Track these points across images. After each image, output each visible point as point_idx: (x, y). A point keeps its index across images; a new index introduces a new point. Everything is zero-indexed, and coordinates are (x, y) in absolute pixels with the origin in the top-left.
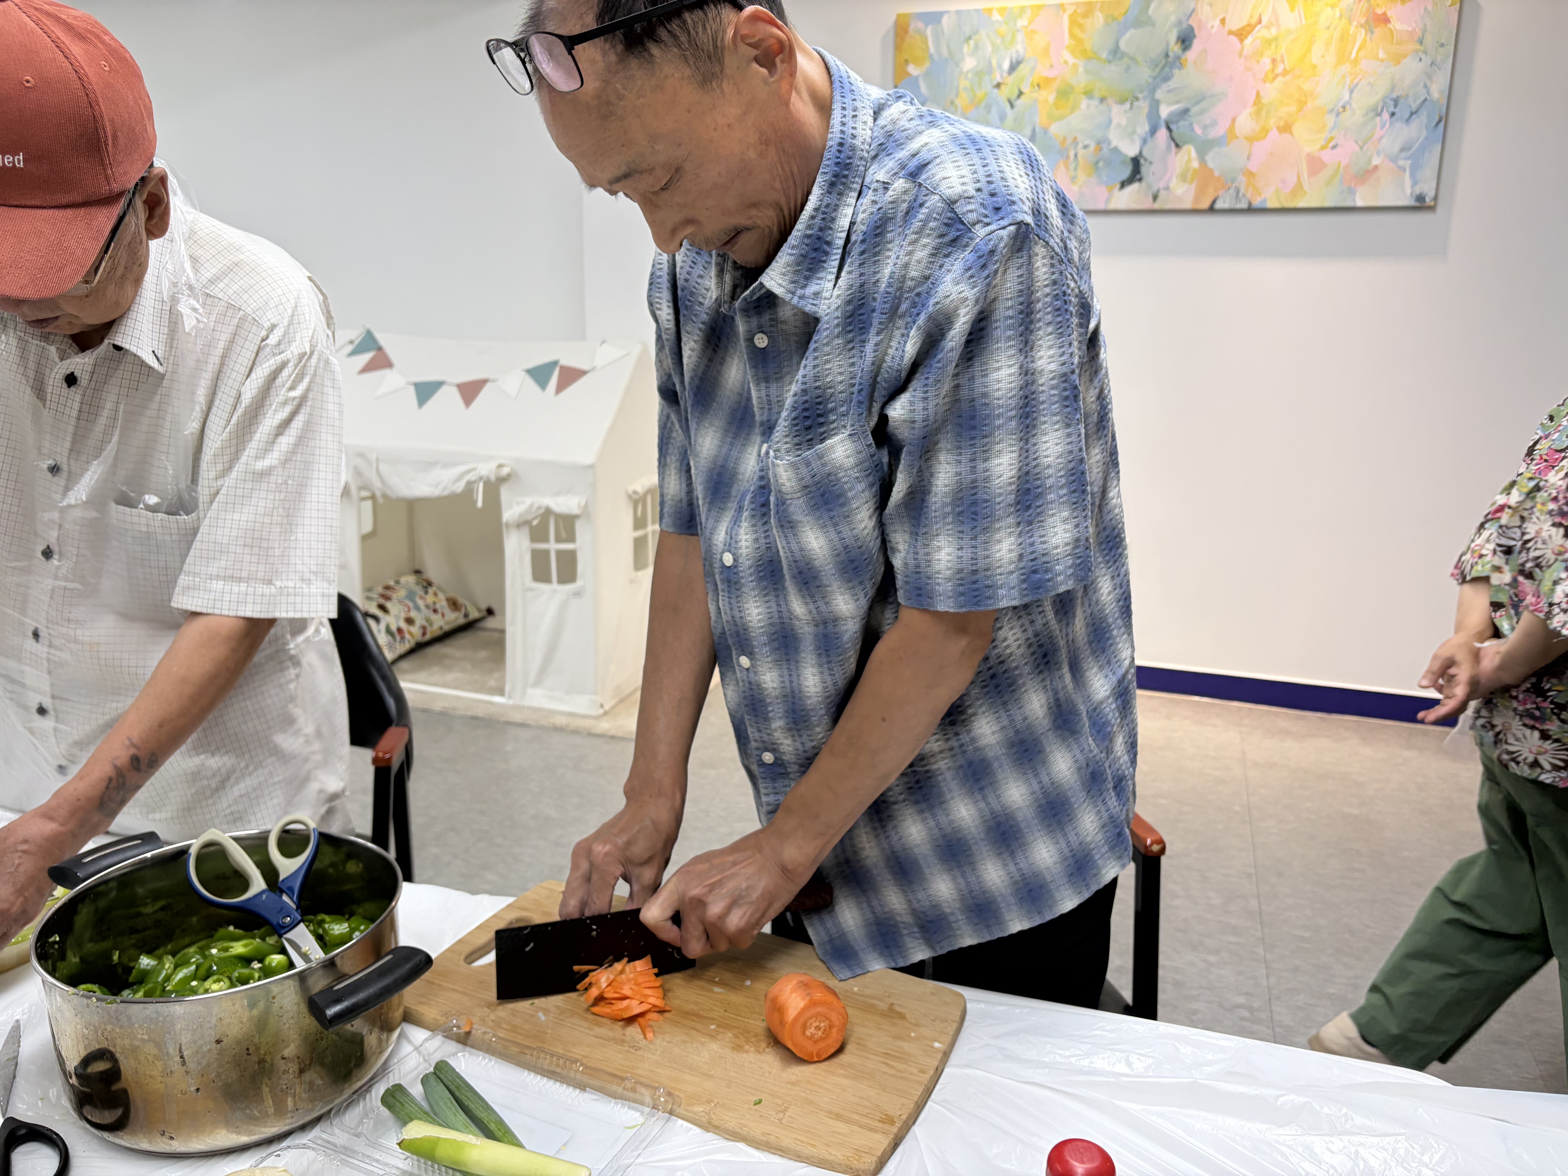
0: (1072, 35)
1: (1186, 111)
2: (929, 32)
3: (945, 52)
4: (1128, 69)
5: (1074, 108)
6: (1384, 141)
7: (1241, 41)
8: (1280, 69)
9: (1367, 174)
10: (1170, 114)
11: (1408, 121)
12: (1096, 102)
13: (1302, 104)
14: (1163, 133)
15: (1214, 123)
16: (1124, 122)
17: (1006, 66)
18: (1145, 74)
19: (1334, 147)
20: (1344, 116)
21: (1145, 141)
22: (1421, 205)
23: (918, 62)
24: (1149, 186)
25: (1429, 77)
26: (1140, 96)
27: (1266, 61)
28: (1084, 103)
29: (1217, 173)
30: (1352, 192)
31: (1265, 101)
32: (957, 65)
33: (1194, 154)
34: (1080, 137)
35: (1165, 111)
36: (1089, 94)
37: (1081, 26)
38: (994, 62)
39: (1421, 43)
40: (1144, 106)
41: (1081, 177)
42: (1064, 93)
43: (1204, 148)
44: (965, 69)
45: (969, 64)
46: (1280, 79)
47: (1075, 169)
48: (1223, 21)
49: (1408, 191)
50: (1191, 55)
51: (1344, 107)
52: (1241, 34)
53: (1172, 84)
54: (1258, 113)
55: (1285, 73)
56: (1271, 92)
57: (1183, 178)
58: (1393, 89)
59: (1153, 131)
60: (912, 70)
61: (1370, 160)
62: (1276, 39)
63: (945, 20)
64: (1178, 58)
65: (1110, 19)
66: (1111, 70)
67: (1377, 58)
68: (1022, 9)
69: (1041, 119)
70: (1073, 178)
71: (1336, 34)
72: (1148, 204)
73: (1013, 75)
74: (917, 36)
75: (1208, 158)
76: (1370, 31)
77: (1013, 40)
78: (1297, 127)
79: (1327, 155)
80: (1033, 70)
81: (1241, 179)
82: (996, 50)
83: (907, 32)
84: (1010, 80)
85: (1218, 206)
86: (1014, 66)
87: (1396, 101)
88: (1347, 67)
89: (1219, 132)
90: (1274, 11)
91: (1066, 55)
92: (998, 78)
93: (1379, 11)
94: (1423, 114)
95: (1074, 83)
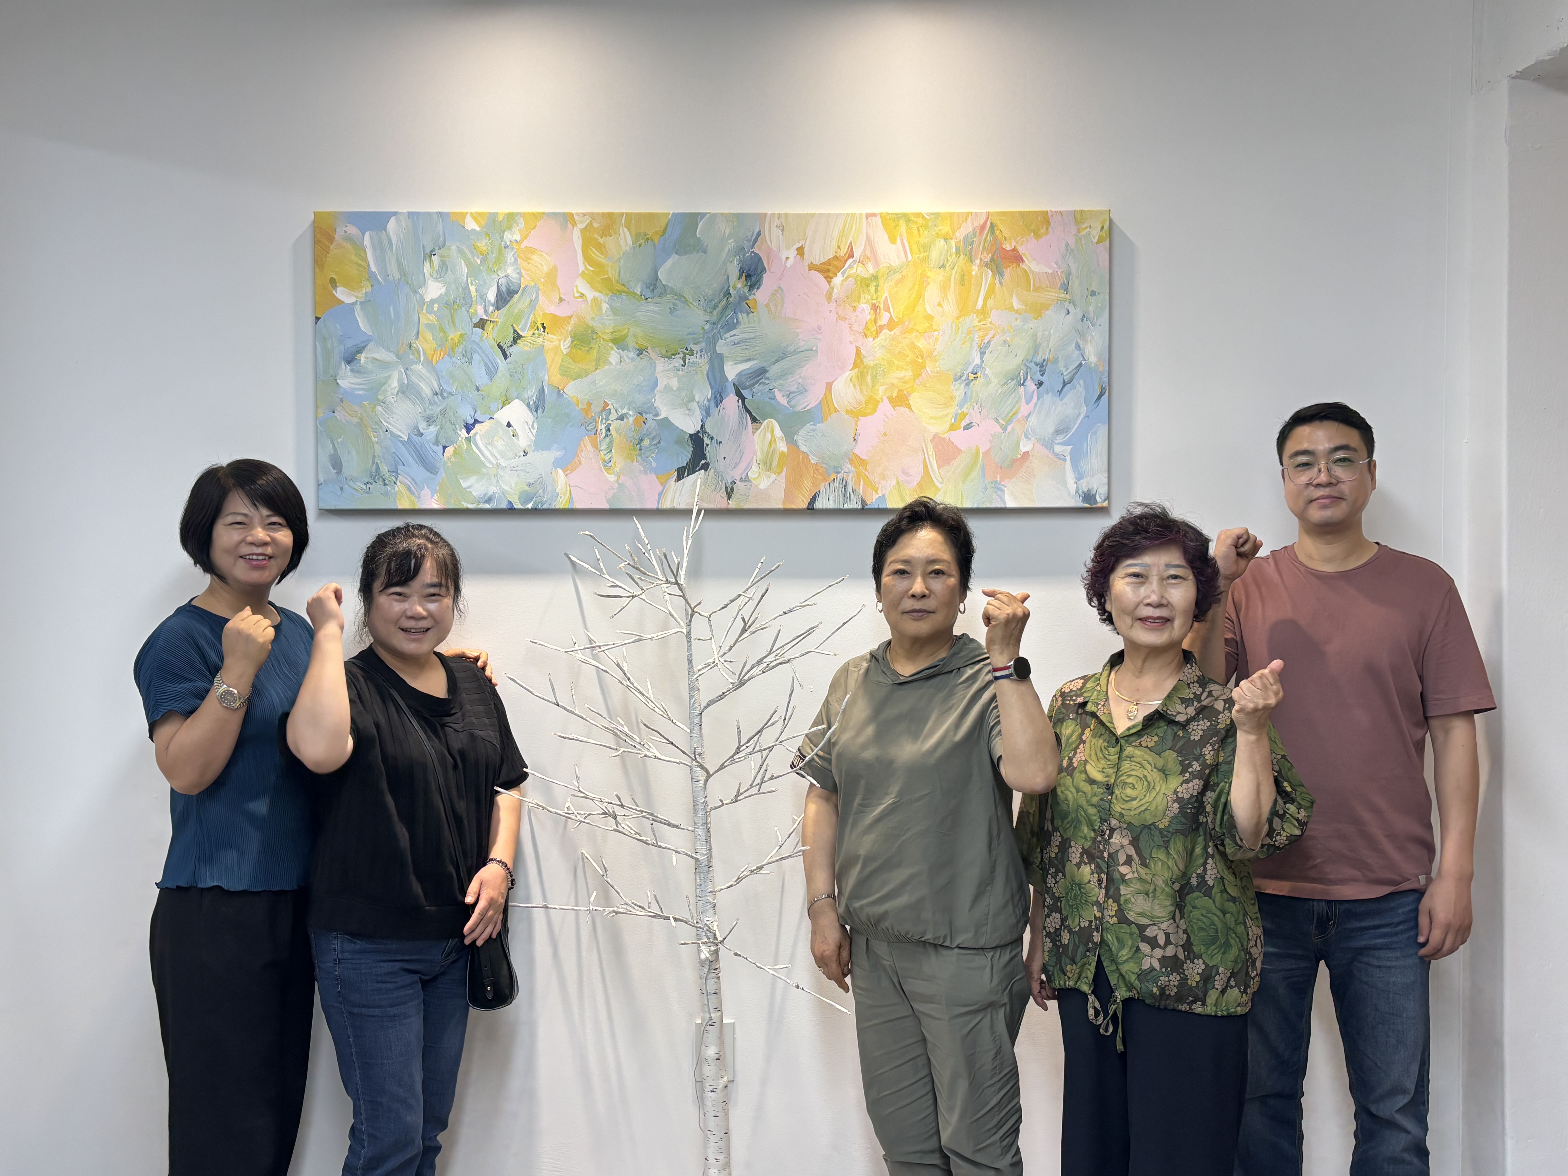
0: (587, 259)
1: (761, 373)
2: (367, 239)
3: (394, 272)
4: (673, 310)
5: (600, 361)
6: (1033, 420)
7: (829, 279)
8: (884, 319)
9: (1015, 464)
10: (739, 375)
11: (1060, 393)
12: (631, 354)
13: (918, 369)
14: (731, 402)
15: (803, 390)
16: (674, 383)
17: (491, 296)
18: (699, 319)
19: (968, 427)
20: (977, 385)
21: (708, 413)
22: (1091, 507)
23: (351, 285)
24: (719, 475)
25: (1082, 334)
26: (696, 348)
27: (864, 307)
28: (614, 356)
29: (814, 459)
30: (998, 488)
31: (869, 362)
32: (415, 290)
33: (778, 433)
34: (611, 404)
35: (732, 371)
36: (619, 342)
37: (600, 247)
38: (472, 289)
39: (1065, 288)
40: (701, 362)
41: (618, 460)
42: (584, 338)
43: (792, 424)
44: (428, 299)
45: (434, 290)
46: (885, 333)
47: (609, 449)
48: (800, 251)
49: (1072, 487)
50: (761, 295)
51: (974, 373)
52: (828, 270)
53: (737, 334)
54: (861, 377)
55: (891, 325)
56: (876, 349)
57: (767, 465)
58: (1036, 349)
59: (718, 398)
60: (342, 294)
61: (1017, 445)
62: (875, 278)
63: (392, 225)
64: (743, 298)
65: (642, 239)
66: (650, 310)
67: (1011, 309)
68: (511, 218)
69: (552, 376)
70: (606, 463)
71: (955, 275)
72: (719, 502)
73: (504, 310)
74: (349, 246)
75: (799, 438)
76: (998, 272)
77: (500, 260)
78: (914, 400)
79: (959, 438)
80: (533, 304)
81: (847, 467)
82: (473, 271)
83: (331, 239)
84: (499, 317)
85: (819, 505)
86: (504, 297)
87: (1042, 367)
88: (973, 320)
89: (810, 401)
90: (869, 241)
91: (582, 286)
92: (481, 314)
93: (1008, 246)
94: (1080, 384)
95: (596, 325)
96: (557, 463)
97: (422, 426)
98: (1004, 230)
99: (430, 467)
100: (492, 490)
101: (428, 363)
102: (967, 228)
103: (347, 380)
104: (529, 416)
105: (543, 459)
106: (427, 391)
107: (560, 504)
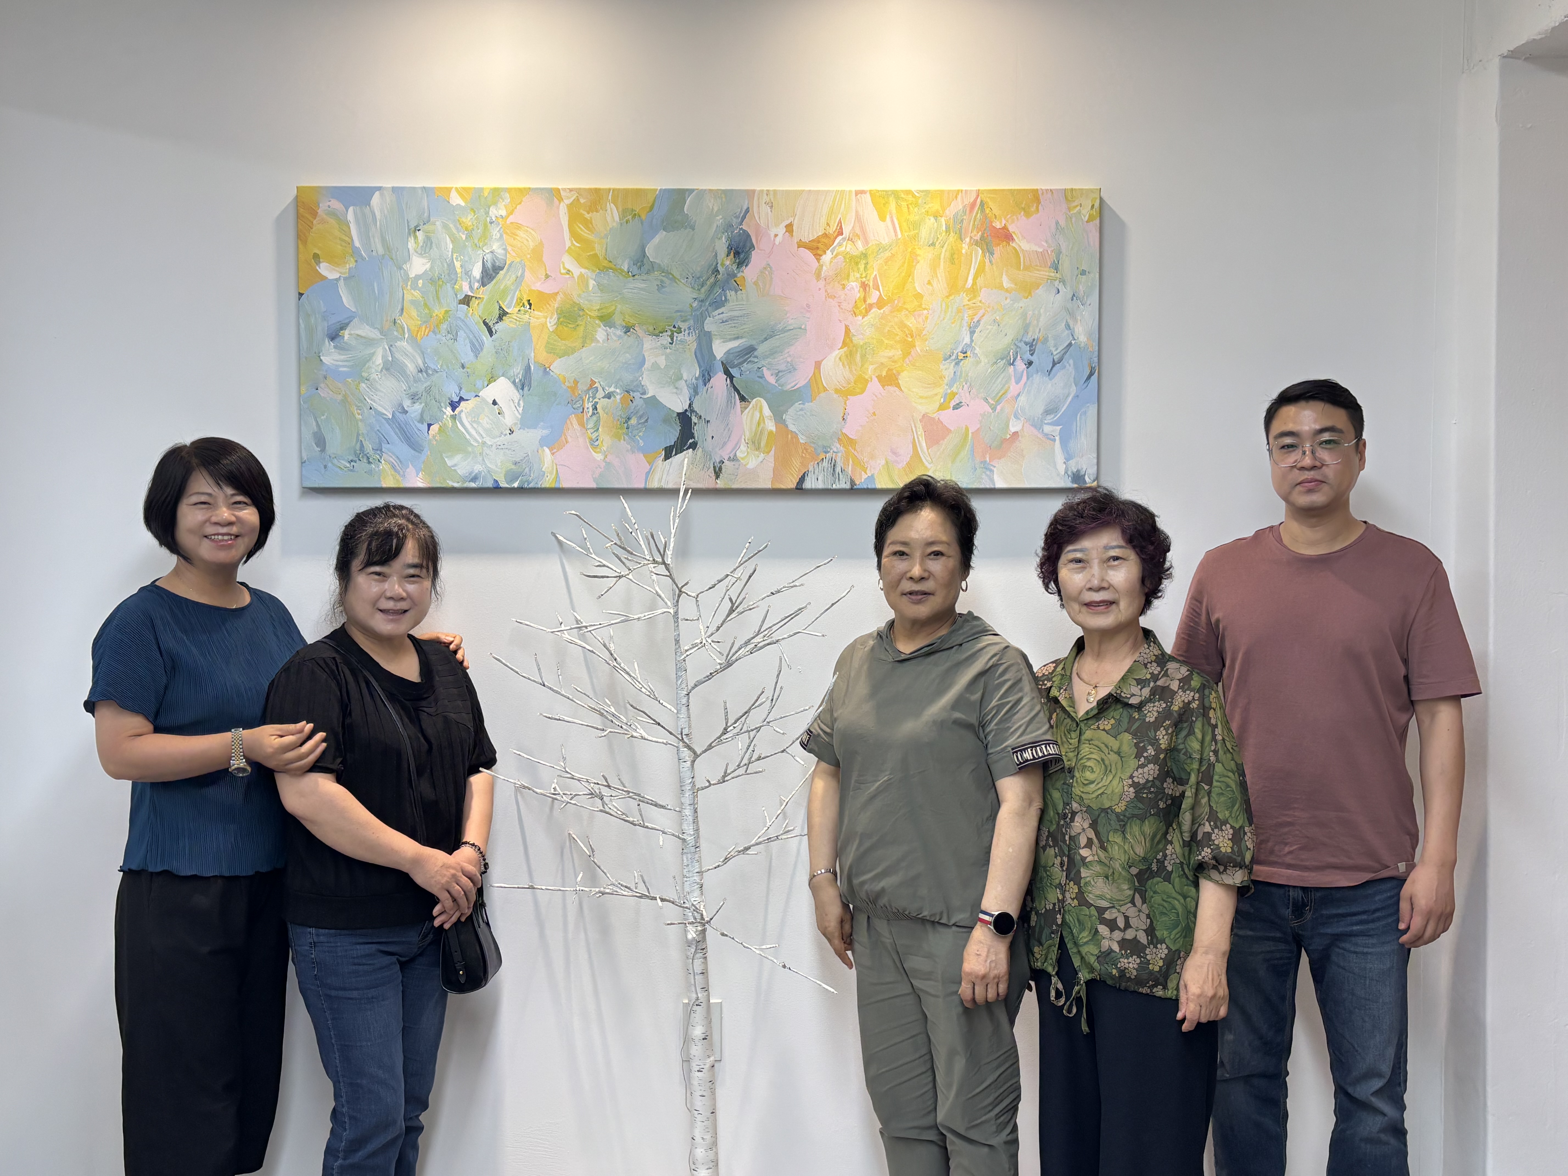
0: (574, 234)
1: (749, 351)
2: (350, 214)
3: (379, 248)
4: (661, 287)
5: (588, 338)
6: (1022, 399)
7: (818, 257)
8: (873, 298)
9: (1005, 444)
10: (728, 353)
11: (1050, 373)
12: (618, 332)
13: (908, 347)
14: (719, 380)
15: (792, 368)
16: (662, 361)
17: (477, 272)
18: (687, 296)
19: (957, 407)
20: (966, 364)
21: (695, 391)
23: (334, 260)
24: (708, 455)
25: (1071, 314)
26: (684, 326)
27: (854, 284)
28: (601, 334)
29: (802, 439)
30: (987, 468)
31: (857, 340)
32: (399, 267)
33: (767, 411)
34: (598, 382)
35: (720, 349)
36: (606, 320)
37: (587, 224)
38: (457, 264)
39: (1056, 267)
40: (690, 340)
41: (606, 440)
42: (570, 316)
43: (781, 402)
44: (412, 275)
45: (418, 266)
47: (596, 428)
48: (789, 228)
49: (1062, 468)
50: (749, 273)
51: (965, 353)
52: (818, 248)
53: (725, 312)
54: (850, 355)
55: (880, 303)
56: (865, 328)
57: (755, 444)
58: (1026, 328)
59: (706, 377)
60: (324, 269)
61: (1007, 425)
62: (865, 255)
63: (376, 200)
64: (731, 275)
65: (629, 215)
66: (637, 287)
67: (1001, 287)
68: (497, 193)
69: (538, 353)
70: (593, 442)
71: (944, 253)
72: (708, 481)
73: (490, 286)
74: (332, 221)
75: (788, 417)
76: (988, 250)
77: (485, 236)
78: (904, 378)
79: (948, 417)
80: (519, 280)
81: (836, 446)
82: (459, 248)
83: (315, 214)
84: (484, 293)
85: (808, 484)
86: (490, 274)
87: (1032, 346)
88: (963, 299)
89: (799, 380)
90: (858, 218)
91: (568, 262)
92: (466, 290)
93: (998, 225)
94: (1069, 364)
95: (583, 302)
96: (544, 442)
97: (407, 403)
98: (994, 208)
99: (414, 445)
100: (478, 468)
101: (413, 340)
102: (957, 206)
103: (331, 357)
104: (515, 394)
105: (529, 438)
106: (411, 368)
107: (547, 483)
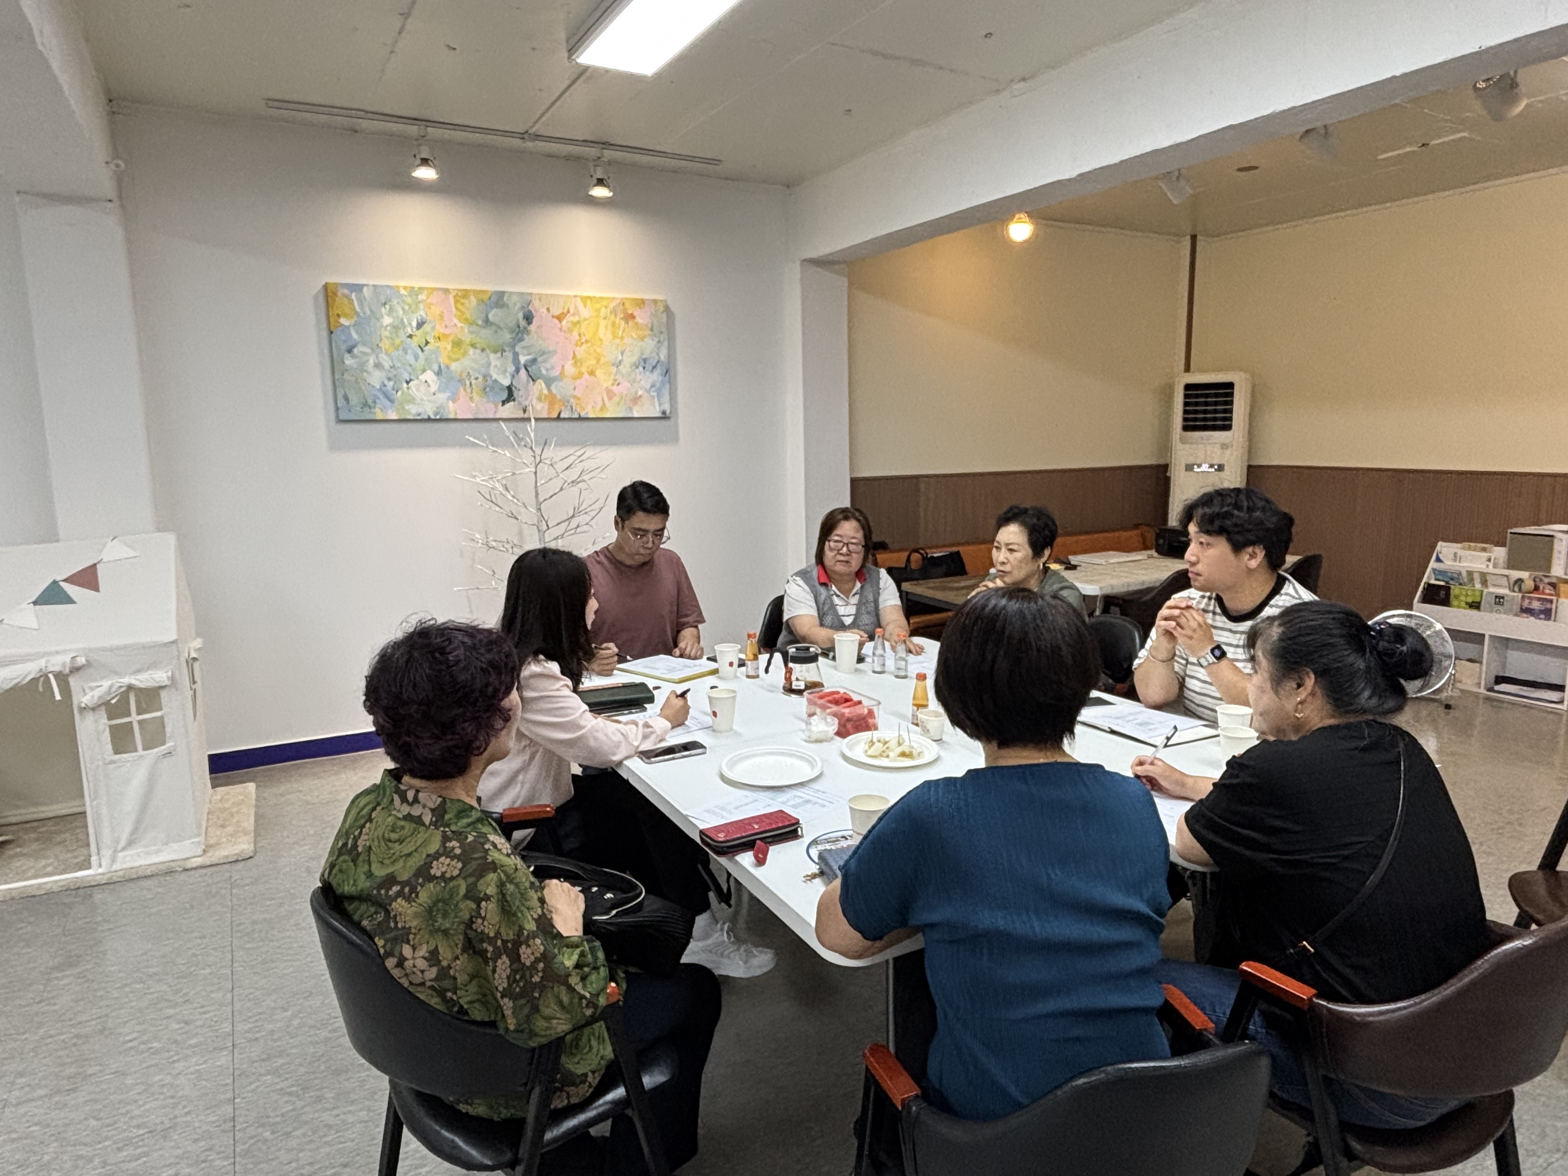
0: (456, 308)
1: (534, 361)
2: (353, 296)
3: (368, 312)
4: (496, 332)
5: (465, 353)
6: (642, 382)
7: (561, 322)
8: (583, 340)
9: (636, 400)
10: (526, 361)
11: (652, 371)
12: (478, 351)
13: (598, 360)
14: (523, 372)
15: (553, 368)
16: (498, 364)
17: (414, 324)
18: (507, 337)
19: (618, 384)
20: (621, 367)
21: (513, 376)
22: (664, 417)
23: (347, 317)
24: (520, 403)
25: (658, 348)
26: (507, 349)
27: (575, 333)
28: (471, 351)
29: (558, 397)
30: (631, 409)
31: (578, 357)
32: (378, 320)
33: (543, 385)
34: (471, 373)
35: (523, 359)
36: (473, 346)
37: (463, 304)
38: (405, 320)
39: (652, 330)
40: (509, 355)
41: (476, 397)
42: (457, 344)
43: (549, 382)
44: (385, 324)
45: (387, 320)
46: (584, 346)
47: (472, 392)
48: (548, 309)
49: (658, 409)
50: (533, 328)
51: (620, 363)
52: (560, 318)
53: (524, 344)
54: (576, 363)
55: (587, 341)
56: (581, 351)
57: (539, 399)
58: (642, 354)
59: (518, 371)
60: (341, 320)
61: (636, 392)
62: (579, 322)
63: (365, 289)
64: (525, 328)
65: (480, 301)
66: (487, 332)
67: (632, 336)
68: (421, 289)
69: (443, 360)
70: (471, 398)
71: (610, 323)
72: (521, 415)
73: (421, 330)
74: (345, 299)
75: (553, 388)
76: (627, 323)
77: (417, 308)
78: (598, 373)
79: (615, 388)
80: (433, 328)
81: (572, 400)
82: (405, 313)
83: (334, 295)
84: (419, 333)
85: (562, 416)
86: (420, 325)
87: (645, 361)
88: (618, 341)
89: (555, 373)
90: (576, 307)
91: (455, 321)
92: (410, 331)
93: (630, 312)
94: (659, 367)
95: (463, 339)
96: (449, 398)
97: (386, 382)
98: (627, 304)
99: (391, 400)
100: (420, 410)
101: (387, 353)
102: (614, 304)
103: (349, 361)
104: (435, 378)
105: (442, 397)
106: (387, 366)
107: (452, 416)
